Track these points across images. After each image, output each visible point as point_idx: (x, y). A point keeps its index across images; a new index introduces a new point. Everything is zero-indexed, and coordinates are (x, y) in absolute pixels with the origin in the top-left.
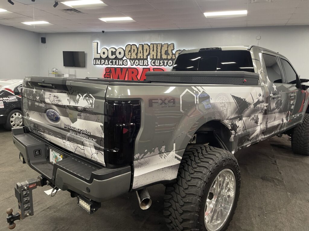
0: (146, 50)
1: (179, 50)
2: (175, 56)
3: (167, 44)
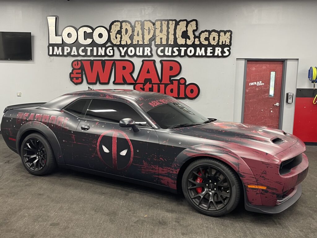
0: (148, 31)
1: (206, 31)
2: (199, 40)
3: (186, 20)
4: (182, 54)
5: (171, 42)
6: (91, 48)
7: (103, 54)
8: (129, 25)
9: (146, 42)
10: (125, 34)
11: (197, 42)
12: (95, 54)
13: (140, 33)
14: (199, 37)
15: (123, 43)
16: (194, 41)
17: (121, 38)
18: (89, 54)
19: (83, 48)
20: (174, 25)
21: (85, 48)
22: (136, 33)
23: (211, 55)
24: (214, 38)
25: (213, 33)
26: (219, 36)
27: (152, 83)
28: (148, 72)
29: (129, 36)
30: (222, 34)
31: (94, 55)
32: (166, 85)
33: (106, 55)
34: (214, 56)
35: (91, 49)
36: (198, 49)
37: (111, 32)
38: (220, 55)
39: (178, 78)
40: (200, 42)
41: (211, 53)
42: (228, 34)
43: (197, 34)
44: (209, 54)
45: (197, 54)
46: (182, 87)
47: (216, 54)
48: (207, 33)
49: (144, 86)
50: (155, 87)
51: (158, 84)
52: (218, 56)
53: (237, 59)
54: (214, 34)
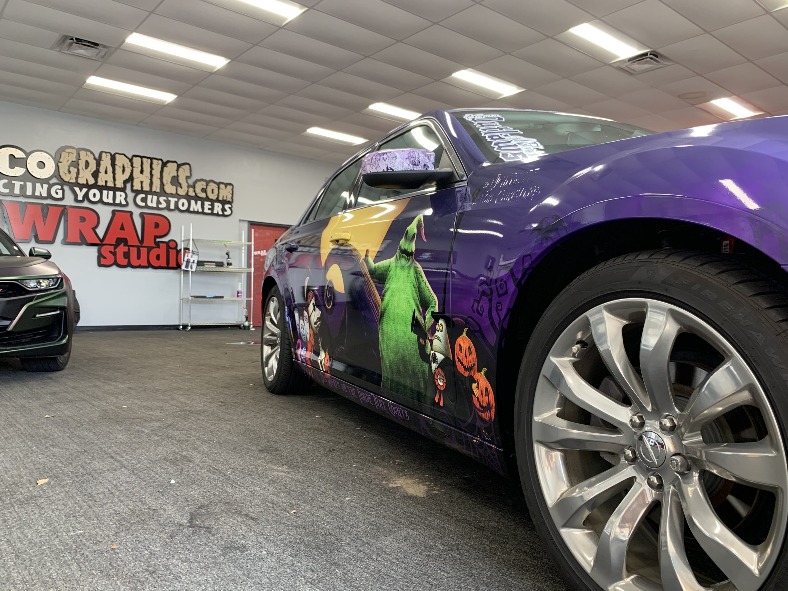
0: (122, 168)
1: (202, 180)
2: (195, 191)
3: (175, 162)
4: (172, 206)
5: (156, 187)
6: (22, 183)
7: (45, 194)
8: (92, 157)
9: (119, 184)
10: (84, 168)
11: (191, 193)
12: (29, 192)
13: (110, 170)
14: (194, 187)
15: (82, 181)
16: (188, 191)
17: (78, 173)
18: (17, 191)
19: (6, 181)
20: (160, 166)
21: (10, 182)
22: (102, 169)
23: (210, 212)
24: (213, 190)
25: (211, 184)
26: (219, 188)
27: (129, 244)
28: (122, 228)
29: (92, 172)
30: (222, 186)
31: (27, 194)
32: (150, 249)
33: (50, 196)
34: (212, 214)
35: (21, 185)
36: (193, 202)
37: (61, 162)
38: (220, 213)
39: (166, 239)
40: (196, 194)
41: (209, 209)
42: (230, 188)
43: (191, 182)
44: (206, 211)
45: (191, 209)
46: (173, 253)
47: (215, 212)
48: (204, 183)
49: (115, 248)
50: (134, 251)
51: (138, 247)
52: (217, 215)
53: (240, 220)
54: (212, 186)
